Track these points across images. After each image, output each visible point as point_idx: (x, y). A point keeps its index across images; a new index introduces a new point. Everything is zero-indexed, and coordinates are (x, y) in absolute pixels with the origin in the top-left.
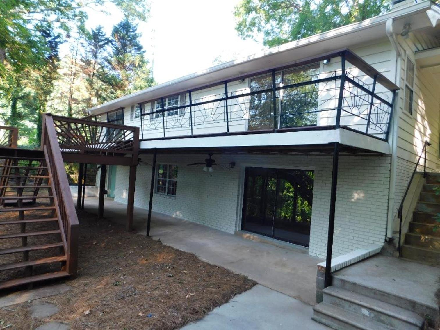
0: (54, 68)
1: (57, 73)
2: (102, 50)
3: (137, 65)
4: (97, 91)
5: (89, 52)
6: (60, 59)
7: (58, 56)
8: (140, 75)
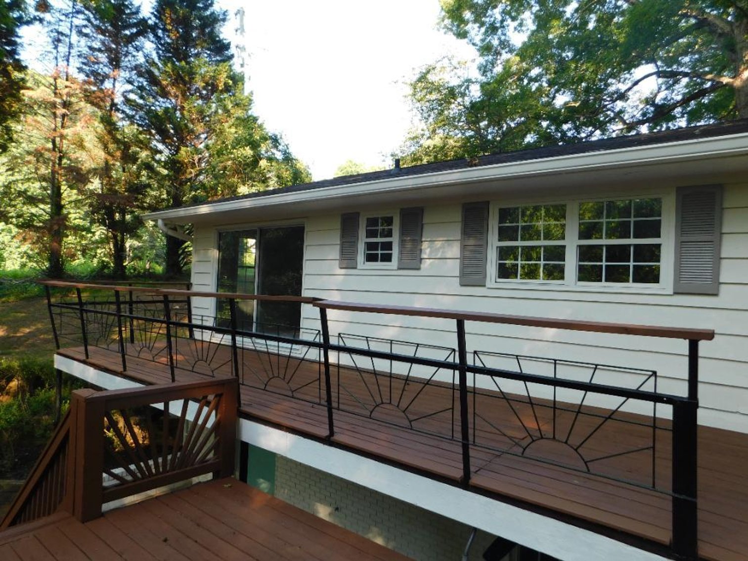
0: (11, 87)
1: (19, 100)
2: (131, 49)
3: (221, 86)
4: (127, 146)
5: (100, 50)
6: (24, 64)
7: (17, 57)
8: (232, 111)
